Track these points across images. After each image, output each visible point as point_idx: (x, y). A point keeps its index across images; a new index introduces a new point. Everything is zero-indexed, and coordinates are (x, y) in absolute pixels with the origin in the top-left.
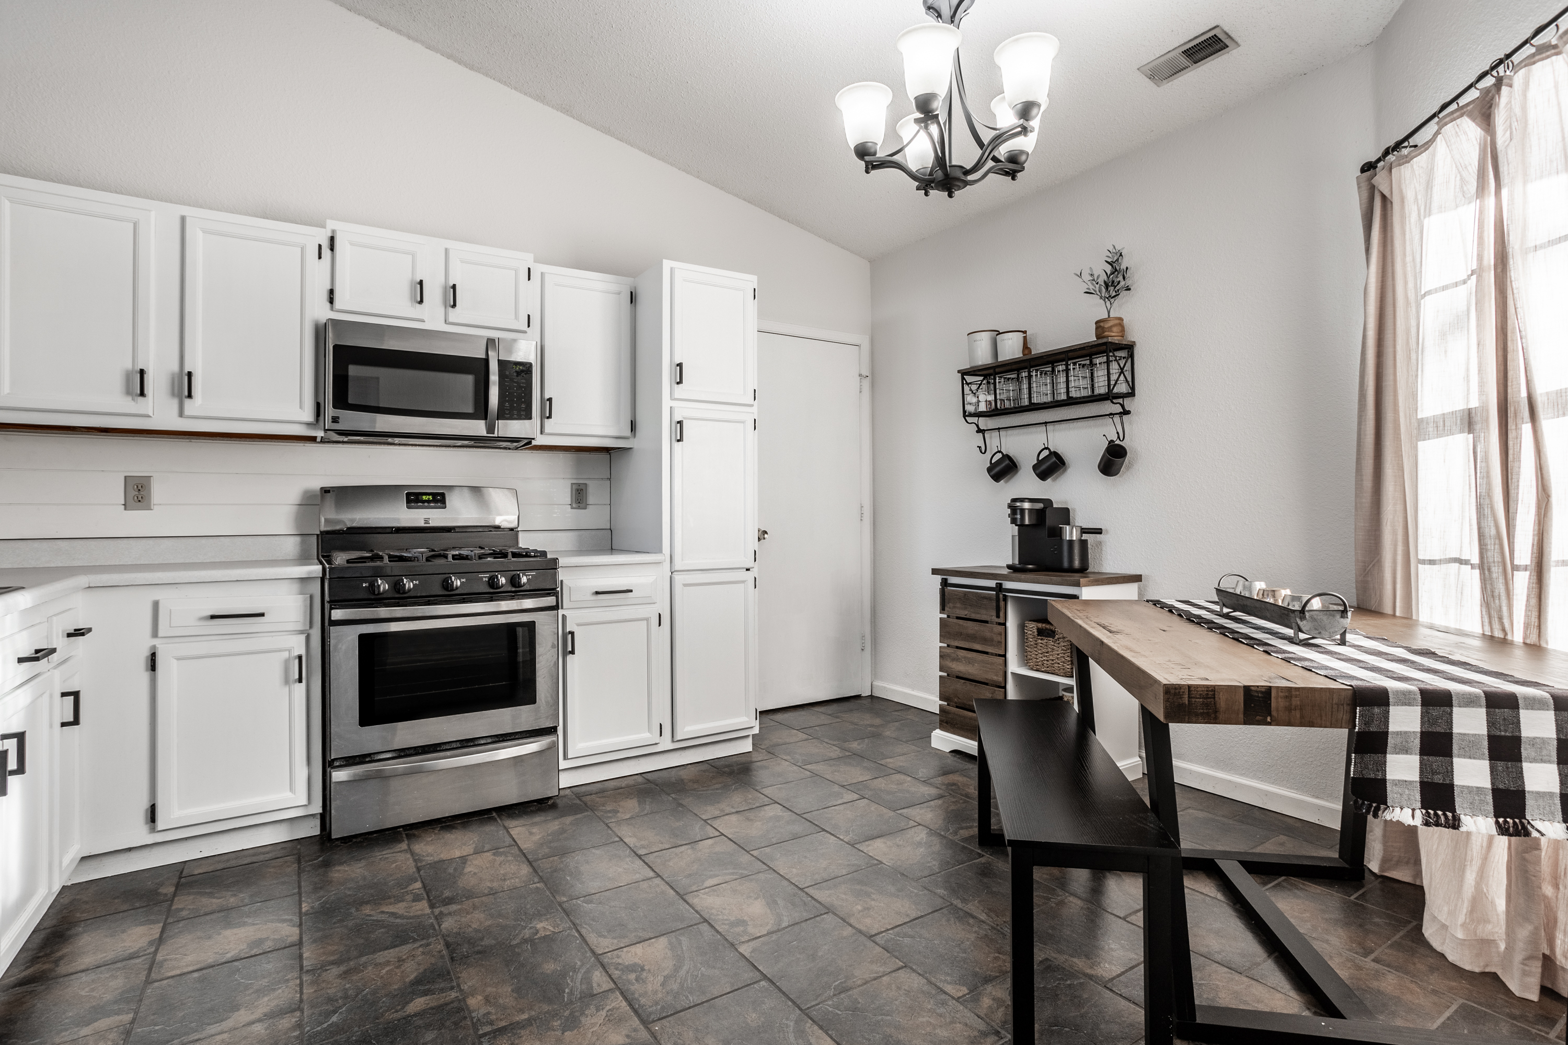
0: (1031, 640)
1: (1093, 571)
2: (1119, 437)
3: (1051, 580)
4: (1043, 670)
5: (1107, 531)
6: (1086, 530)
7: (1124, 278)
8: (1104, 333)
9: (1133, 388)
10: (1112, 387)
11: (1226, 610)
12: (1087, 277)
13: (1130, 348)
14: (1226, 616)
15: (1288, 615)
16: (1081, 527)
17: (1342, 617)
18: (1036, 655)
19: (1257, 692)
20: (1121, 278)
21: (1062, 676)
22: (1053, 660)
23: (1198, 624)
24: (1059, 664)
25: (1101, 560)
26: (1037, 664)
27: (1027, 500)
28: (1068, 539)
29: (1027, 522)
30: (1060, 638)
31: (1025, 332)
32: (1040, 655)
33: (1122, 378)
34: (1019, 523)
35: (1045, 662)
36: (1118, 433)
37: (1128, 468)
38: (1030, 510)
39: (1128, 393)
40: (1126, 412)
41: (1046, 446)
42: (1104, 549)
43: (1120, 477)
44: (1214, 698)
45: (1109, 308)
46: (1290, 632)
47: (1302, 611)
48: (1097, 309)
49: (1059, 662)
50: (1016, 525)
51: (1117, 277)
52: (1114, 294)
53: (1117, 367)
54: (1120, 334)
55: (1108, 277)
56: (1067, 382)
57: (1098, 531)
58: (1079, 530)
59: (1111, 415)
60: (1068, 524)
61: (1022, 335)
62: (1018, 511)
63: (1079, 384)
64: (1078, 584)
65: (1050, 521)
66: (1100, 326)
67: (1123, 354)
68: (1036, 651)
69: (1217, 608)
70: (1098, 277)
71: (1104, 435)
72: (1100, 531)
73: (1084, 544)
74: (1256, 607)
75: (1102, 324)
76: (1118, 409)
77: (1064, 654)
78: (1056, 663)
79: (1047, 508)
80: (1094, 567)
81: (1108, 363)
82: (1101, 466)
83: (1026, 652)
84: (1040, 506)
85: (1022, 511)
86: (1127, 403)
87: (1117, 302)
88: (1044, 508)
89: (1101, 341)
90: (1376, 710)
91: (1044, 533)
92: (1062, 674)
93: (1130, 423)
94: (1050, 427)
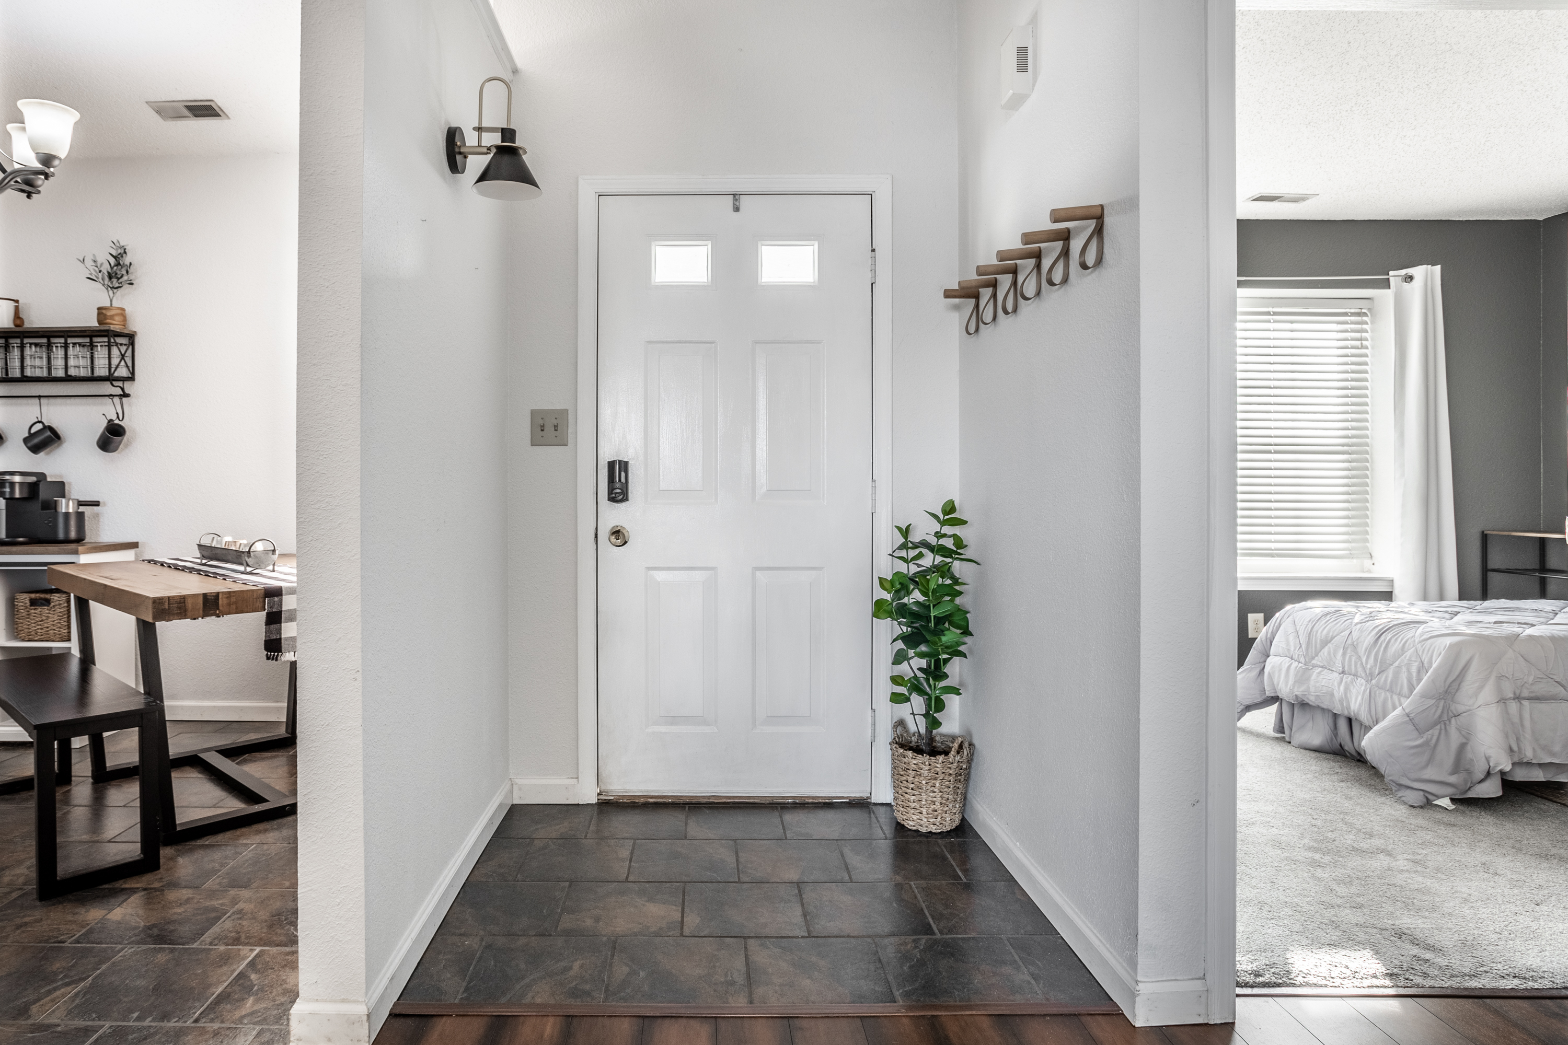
0: (23, 611)
1: (89, 541)
2: (118, 417)
3: (47, 550)
4: (36, 638)
5: (104, 503)
6: (83, 503)
7: (127, 272)
8: (105, 320)
9: (133, 373)
10: (113, 370)
11: (204, 561)
12: (89, 262)
13: (131, 337)
14: (205, 565)
15: (241, 556)
16: (77, 499)
17: (273, 554)
18: (29, 625)
19: (210, 596)
20: (124, 272)
21: (58, 641)
22: (47, 627)
23: (183, 570)
24: (54, 630)
25: (98, 531)
26: (29, 634)
27: (17, 474)
28: (64, 511)
29: (17, 495)
30: (56, 605)
31: (17, 301)
32: (34, 625)
33: (123, 363)
34: (7, 496)
35: (40, 631)
36: (117, 413)
37: (127, 446)
38: (21, 484)
39: (129, 377)
40: (126, 395)
41: (40, 420)
42: (101, 520)
43: (119, 453)
44: (184, 603)
45: (111, 297)
46: (242, 568)
47: (249, 552)
48: (100, 296)
49: (54, 628)
50: (4, 498)
51: (120, 270)
52: (117, 285)
53: (118, 353)
54: (122, 323)
55: (112, 268)
56: (66, 358)
57: (96, 504)
58: (76, 502)
59: (111, 396)
60: (64, 496)
61: (13, 304)
62: (7, 485)
63: (78, 363)
64: (76, 552)
65: (43, 494)
66: (103, 313)
67: (124, 341)
68: (28, 622)
69: (199, 561)
70: (102, 265)
71: (104, 414)
72: (97, 503)
73: (80, 516)
74: (223, 554)
75: (104, 311)
76: (120, 392)
77: (60, 619)
78: (51, 630)
79: (40, 481)
80: (91, 538)
81: (109, 346)
82: (100, 443)
83: (17, 624)
84: (34, 479)
85: (12, 484)
86: (128, 387)
87: (120, 292)
88: (37, 481)
89: (103, 328)
90: (276, 599)
91: (35, 507)
92: (58, 639)
93: (130, 405)
94: (43, 400)
